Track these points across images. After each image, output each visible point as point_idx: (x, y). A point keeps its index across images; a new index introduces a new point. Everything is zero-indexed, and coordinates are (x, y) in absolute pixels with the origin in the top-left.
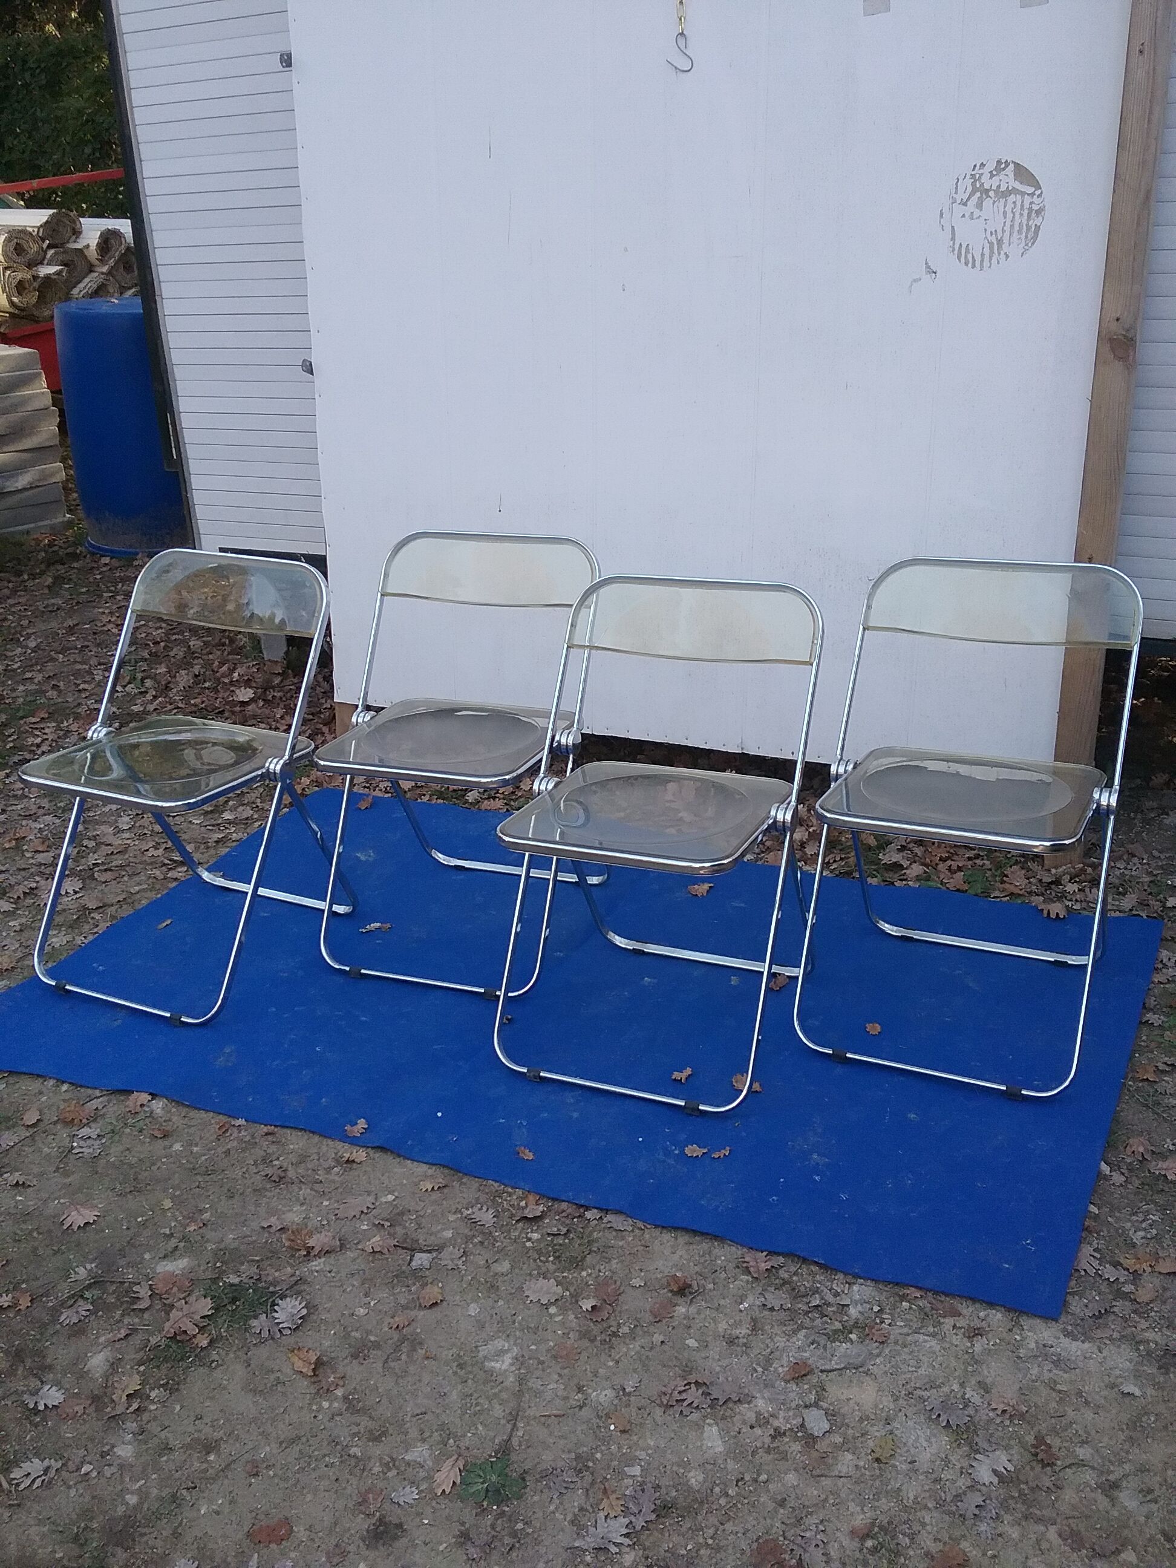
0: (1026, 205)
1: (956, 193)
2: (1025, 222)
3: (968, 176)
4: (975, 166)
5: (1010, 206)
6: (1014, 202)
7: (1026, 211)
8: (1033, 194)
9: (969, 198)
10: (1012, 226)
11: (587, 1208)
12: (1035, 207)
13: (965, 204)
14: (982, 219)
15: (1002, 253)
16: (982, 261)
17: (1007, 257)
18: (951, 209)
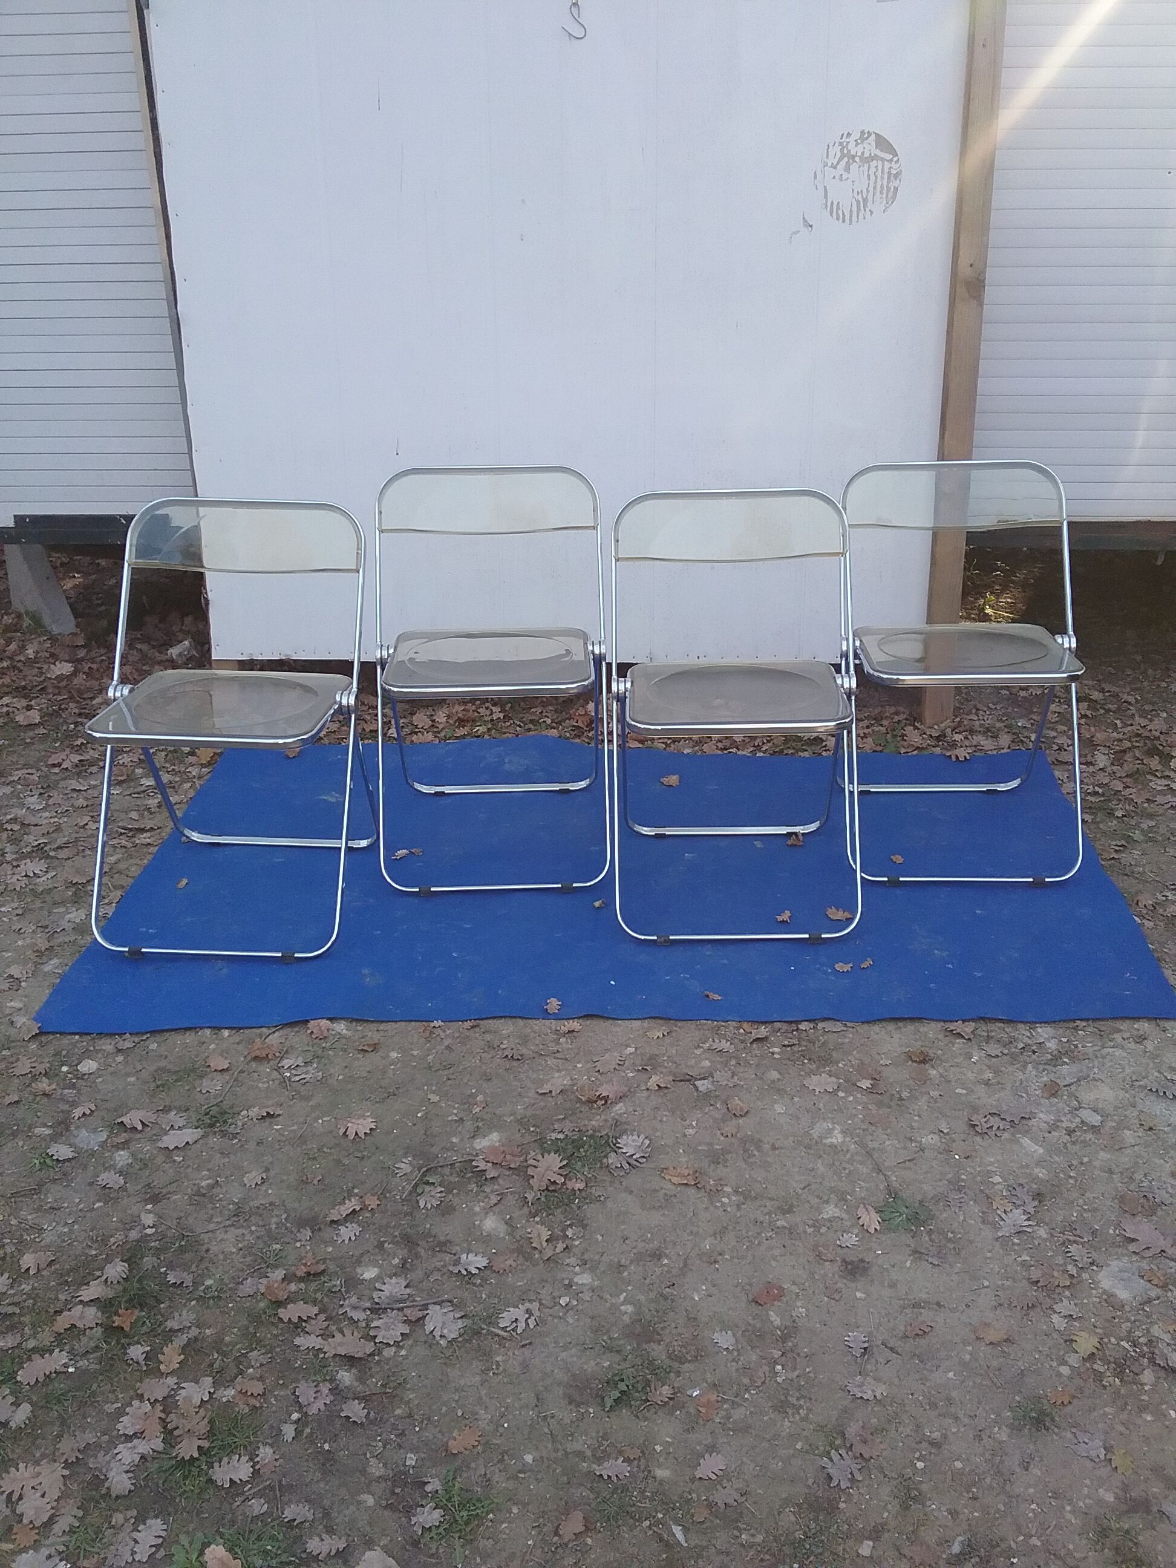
0: (886, 170)
1: (827, 157)
2: (885, 184)
3: (837, 144)
4: (843, 135)
5: (873, 170)
6: (876, 167)
7: (886, 176)
8: (891, 161)
9: (838, 163)
10: (875, 188)
11: (798, 1022)
12: (894, 172)
13: (835, 168)
14: (849, 181)
15: (867, 210)
16: (851, 216)
17: (872, 213)
18: (823, 172)
